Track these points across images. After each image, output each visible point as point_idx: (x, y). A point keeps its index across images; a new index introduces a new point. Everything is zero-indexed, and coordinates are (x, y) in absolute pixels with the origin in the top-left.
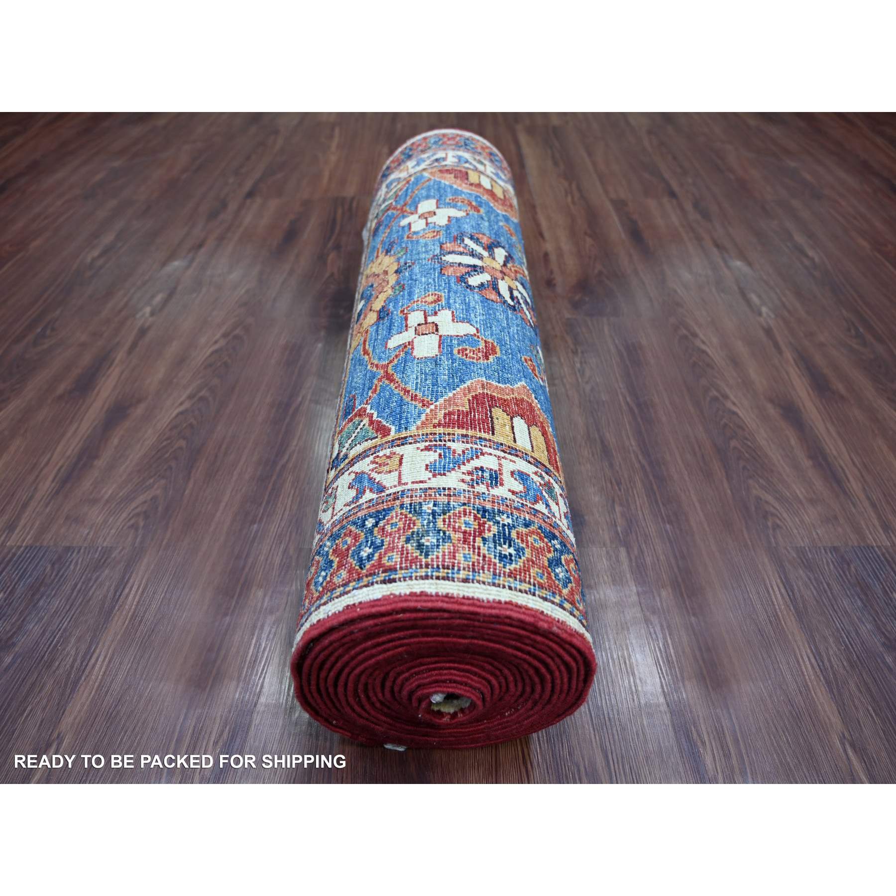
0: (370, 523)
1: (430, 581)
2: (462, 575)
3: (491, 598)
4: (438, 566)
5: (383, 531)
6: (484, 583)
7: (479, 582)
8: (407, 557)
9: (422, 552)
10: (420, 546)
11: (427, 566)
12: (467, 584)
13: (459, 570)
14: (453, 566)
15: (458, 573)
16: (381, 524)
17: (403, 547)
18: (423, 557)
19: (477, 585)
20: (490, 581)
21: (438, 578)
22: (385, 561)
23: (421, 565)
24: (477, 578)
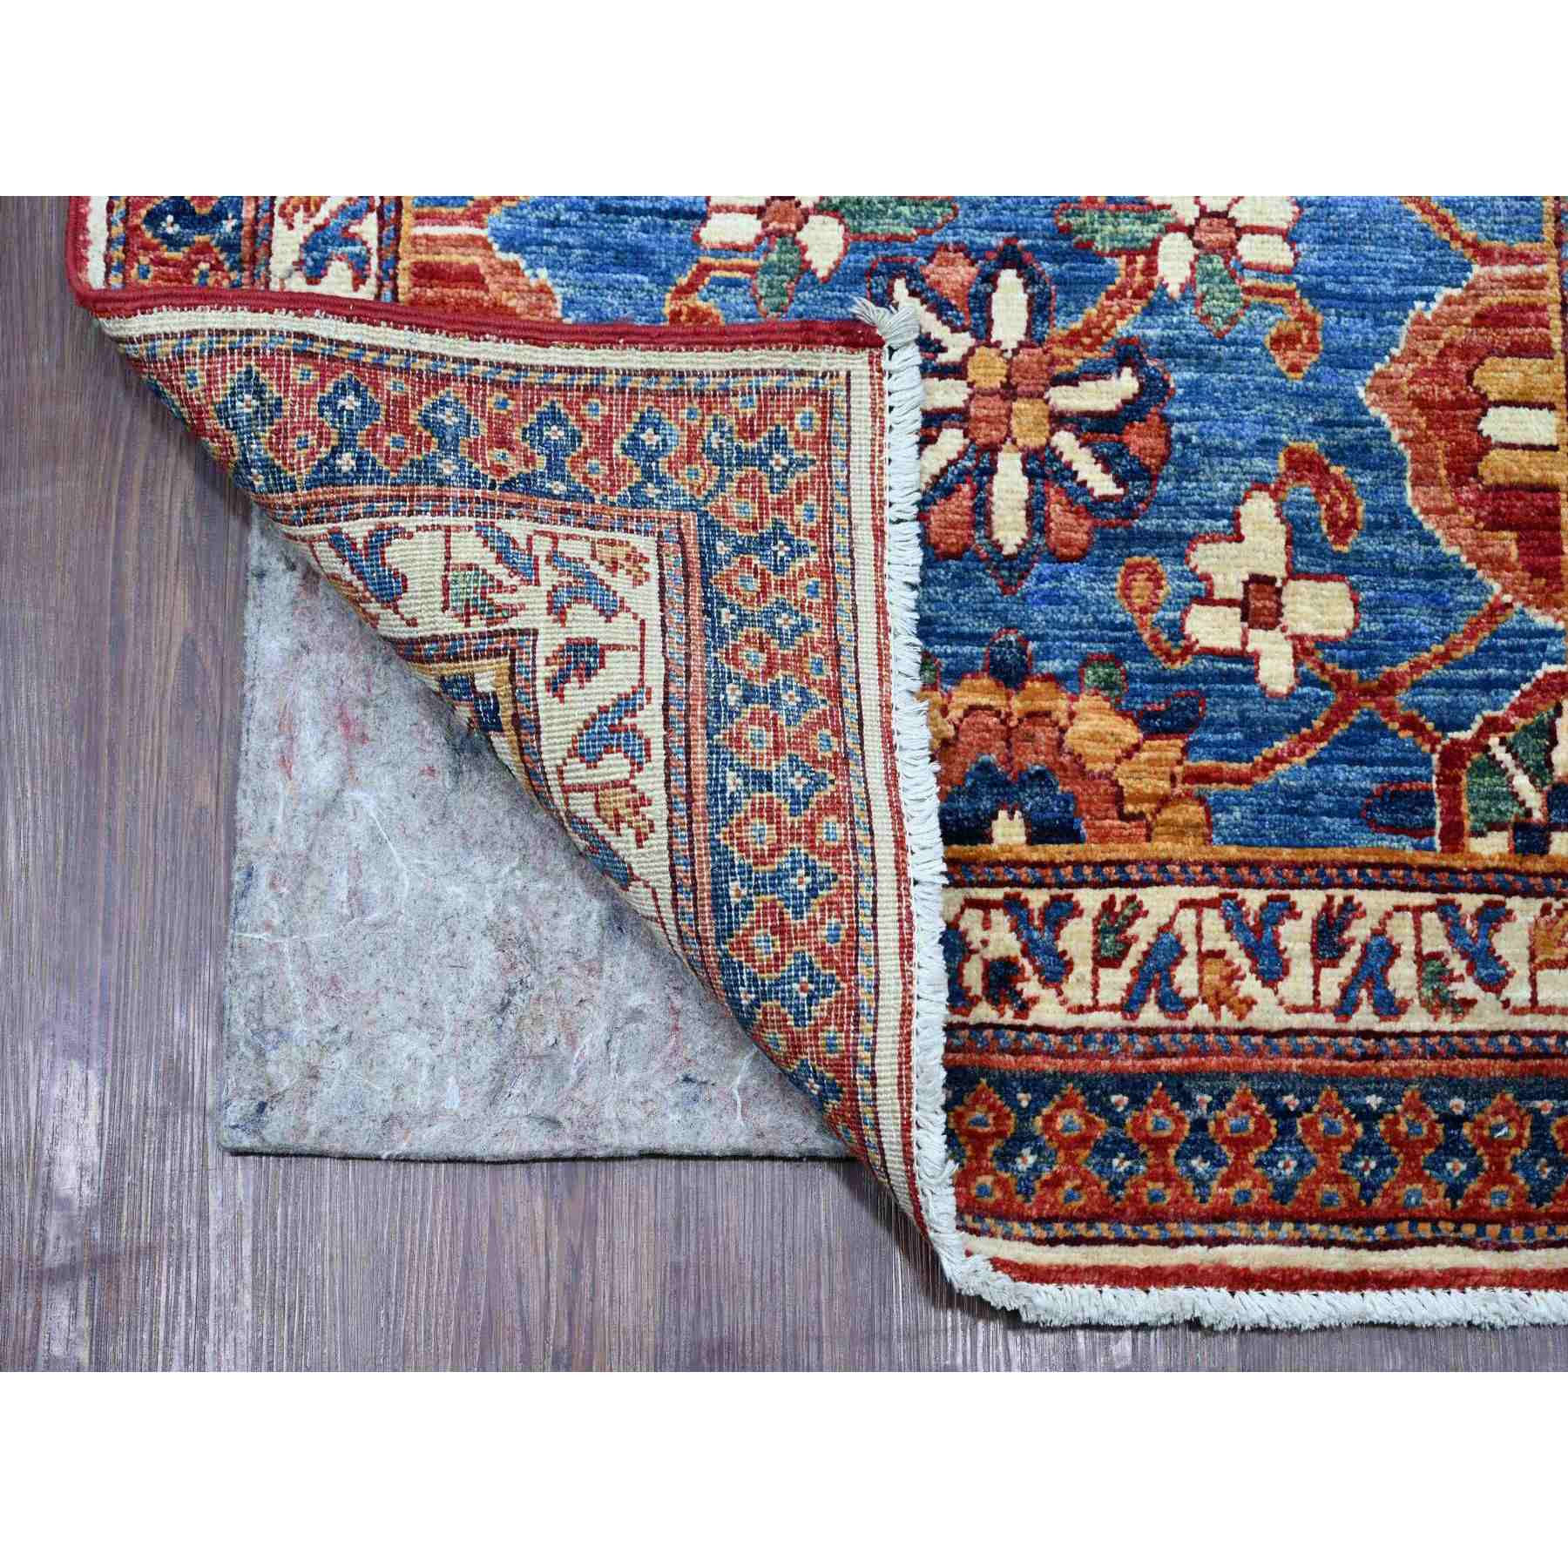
0: (346, 462)
1: (245, 327)
2: (196, 344)
3: (156, 314)
4: (232, 354)
5: (320, 433)
6: (167, 336)
7: (174, 335)
8: (279, 372)
9: (257, 379)
10: (259, 393)
11: (248, 353)
12: (191, 328)
13: (202, 351)
14: (210, 356)
15: (203, 344)
16: (324, 452)
17: (286, 391)
18: (255, 369)
19: (177, 330)
20: (158, 343)
21: (233, 332)
22: (315, 376)
23: (257, 353)
24: (175, 342)
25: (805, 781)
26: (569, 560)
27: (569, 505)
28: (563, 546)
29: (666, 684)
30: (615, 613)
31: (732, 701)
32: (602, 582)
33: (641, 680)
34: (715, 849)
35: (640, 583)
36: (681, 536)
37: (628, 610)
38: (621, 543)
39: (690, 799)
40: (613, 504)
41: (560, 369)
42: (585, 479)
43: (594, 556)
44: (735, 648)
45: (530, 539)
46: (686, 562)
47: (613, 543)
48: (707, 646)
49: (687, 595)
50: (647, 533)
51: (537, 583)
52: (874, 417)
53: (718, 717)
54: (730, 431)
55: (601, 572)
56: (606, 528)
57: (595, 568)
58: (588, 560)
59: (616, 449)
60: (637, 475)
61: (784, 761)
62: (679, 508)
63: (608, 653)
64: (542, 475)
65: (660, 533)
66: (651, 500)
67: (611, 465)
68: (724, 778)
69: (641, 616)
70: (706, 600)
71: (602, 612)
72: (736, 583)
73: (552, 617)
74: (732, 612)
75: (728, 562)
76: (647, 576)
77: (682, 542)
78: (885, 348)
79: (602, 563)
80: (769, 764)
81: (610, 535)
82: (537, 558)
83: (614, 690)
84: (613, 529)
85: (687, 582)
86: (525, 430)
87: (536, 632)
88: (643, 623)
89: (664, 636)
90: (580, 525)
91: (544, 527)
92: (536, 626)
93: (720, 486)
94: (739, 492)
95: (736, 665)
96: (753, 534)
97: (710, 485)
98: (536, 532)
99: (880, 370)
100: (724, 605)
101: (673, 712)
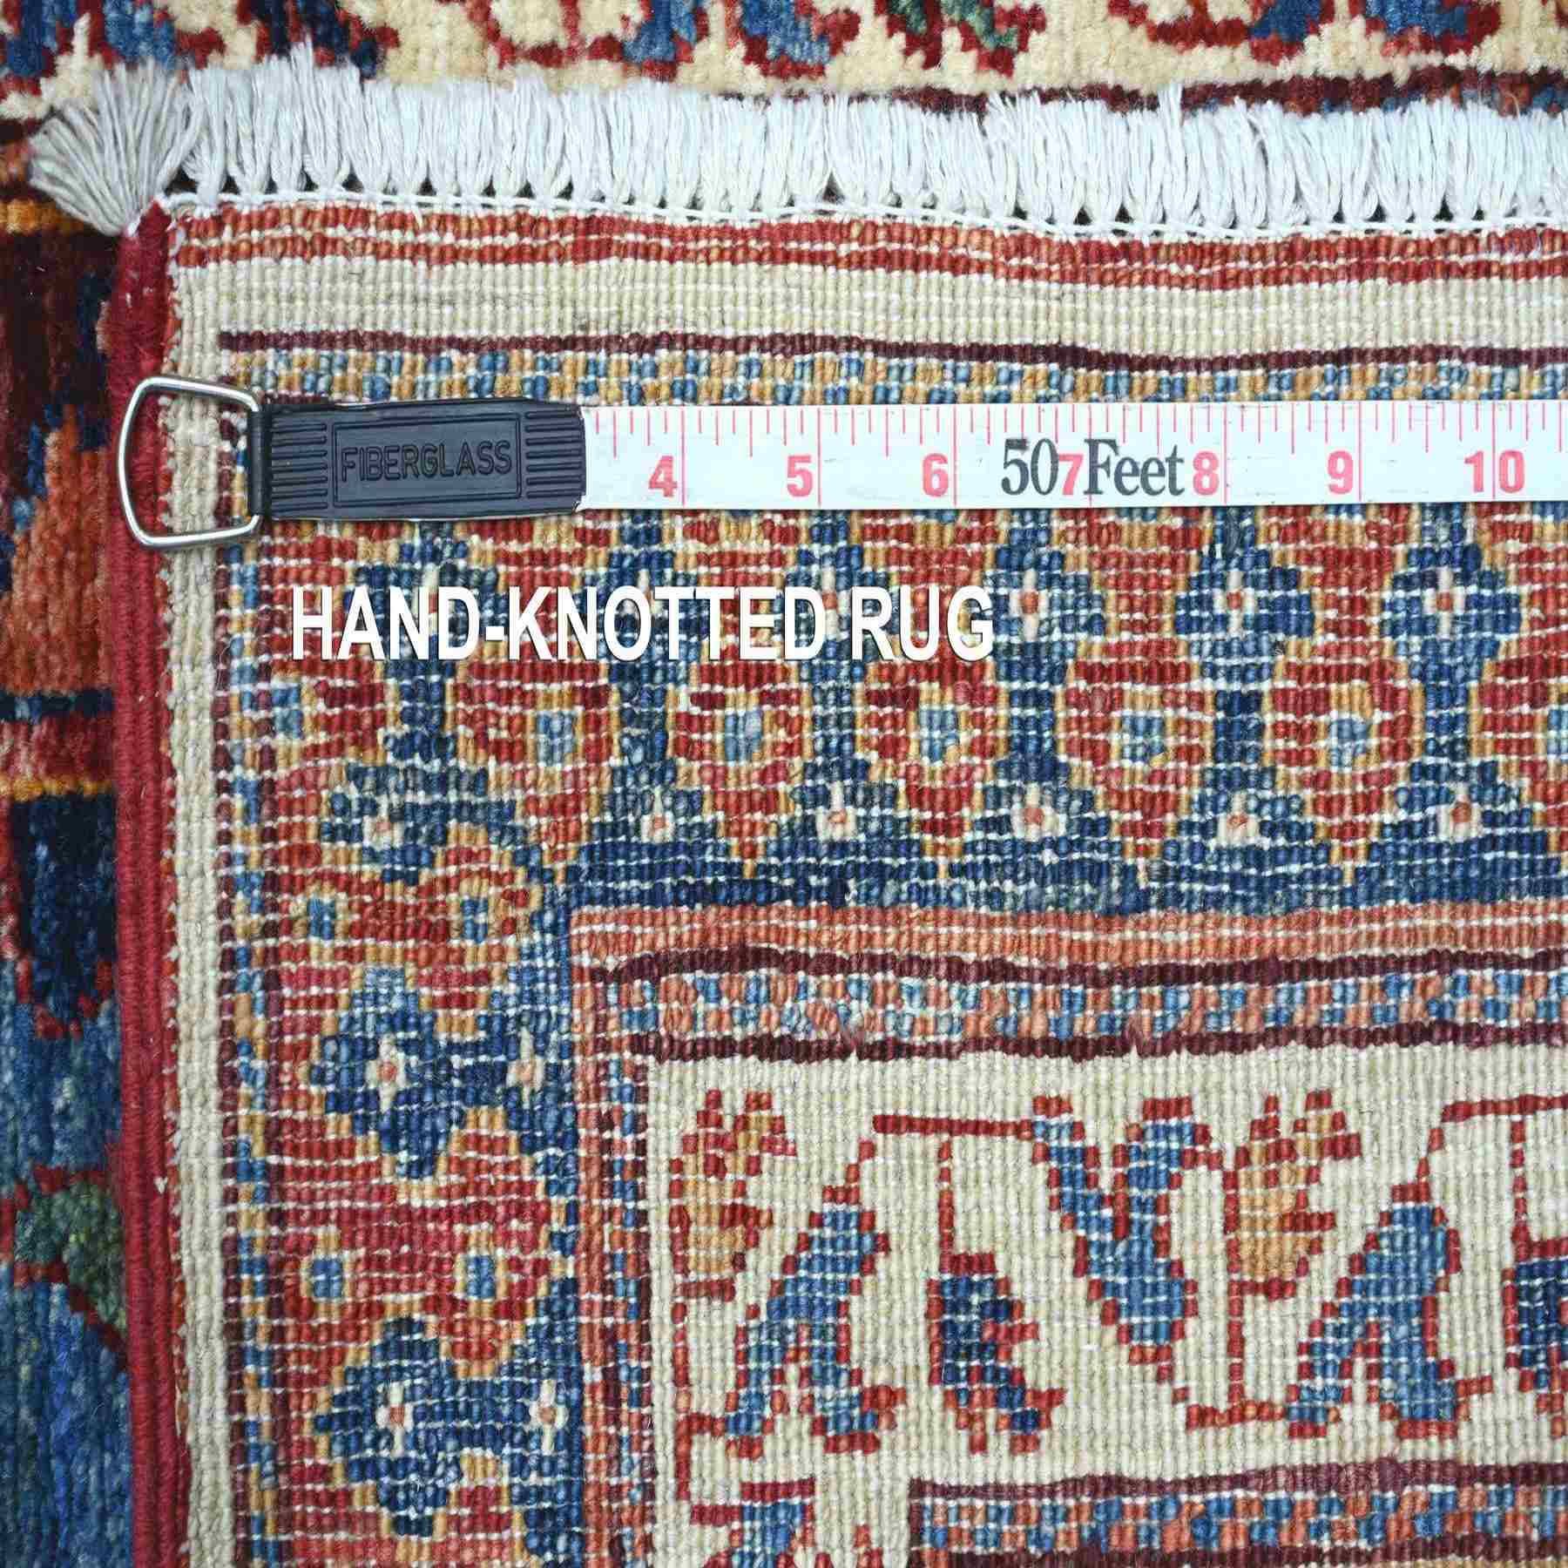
25: (1234, 576)
26: (743, 1378)
27: (592, 1375)
28: (710, 1400)
29: (1023, 1046)
30: (866, 1221)
31: (1056, 823)
32: (790, 1264)
33: (1018, 1129)
34: (1371, 886)
35: (778, 1125)
36: (636, 969)
37: (853, 1172)
38: (677, 1189)
39: (1269, 970)
40: (572, 1213)
41: (236, 1404)
42: (511, 1309)
43: (725, 1290)
44: (918, 797)
45: (702, 1515)
46: (704, 959)
47: (680, 1218)
48: (921, 895)
49: (797, 962)
50: (640, 1095)
51: (807, 1486)
52: (325, 246)
53: (1096, 873)
54: (356, 775)
55: (765, 1264)
56: (643, 1241)
57: (754, 1286)
58: (734, 1314)
59: (420, 1194)
60: (489, 1122)
61: (1192, 648)
62: (567, 973)
63: (960, 1247)
64: (520, 1466)
65: (638, 1045)
66: (554, 1072)
67: (466, 1215)
68: (1231, 853)
69: (866, 1130)
70: (801, 894)
71: (866, 1265)
72: (744, 772)
73: (884, 1436)
74: (824, 798)
75: (693, 803)
76: (758, 1101)
77: (652, 967)
78: (166, 203)
79: (739, 1263)
80: (1197, 700)
81: (659, 1228)
82: (749, 1490)
83: (1040, 1219)
84: (641, 1217)
85: (760, 958)
86: (402, 1525)
87: (918, 1488)
88: (883, 1124)
89: (910, 1051)
90: (645, 1334)
91: (665, 1462)
92: (902, 1489)
93: (500, 820)
94: (510, 751)
95: (964, 797)
96: (613, 705)
97: (499, 857)
98: (682, 1492)
99: (218, 222)
100: (809, 825)
101: (1086, 1024)
